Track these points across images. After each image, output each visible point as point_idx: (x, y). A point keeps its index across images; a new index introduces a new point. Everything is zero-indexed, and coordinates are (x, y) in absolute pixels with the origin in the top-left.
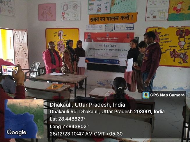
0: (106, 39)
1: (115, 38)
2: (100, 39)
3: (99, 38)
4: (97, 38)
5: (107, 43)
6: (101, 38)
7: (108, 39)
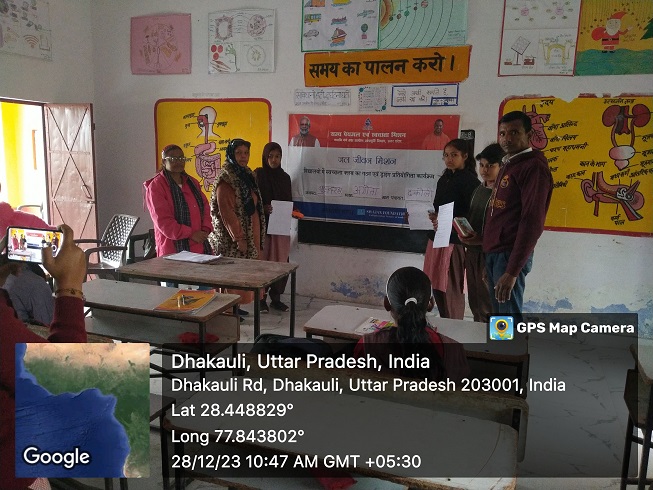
0: (361, 137)
1: (394, 134)
2: (343, 137)
3: (340, 134)
4: (333, 134)
5: (367, 153)
6: (345, 134)
7: (371, 137)
